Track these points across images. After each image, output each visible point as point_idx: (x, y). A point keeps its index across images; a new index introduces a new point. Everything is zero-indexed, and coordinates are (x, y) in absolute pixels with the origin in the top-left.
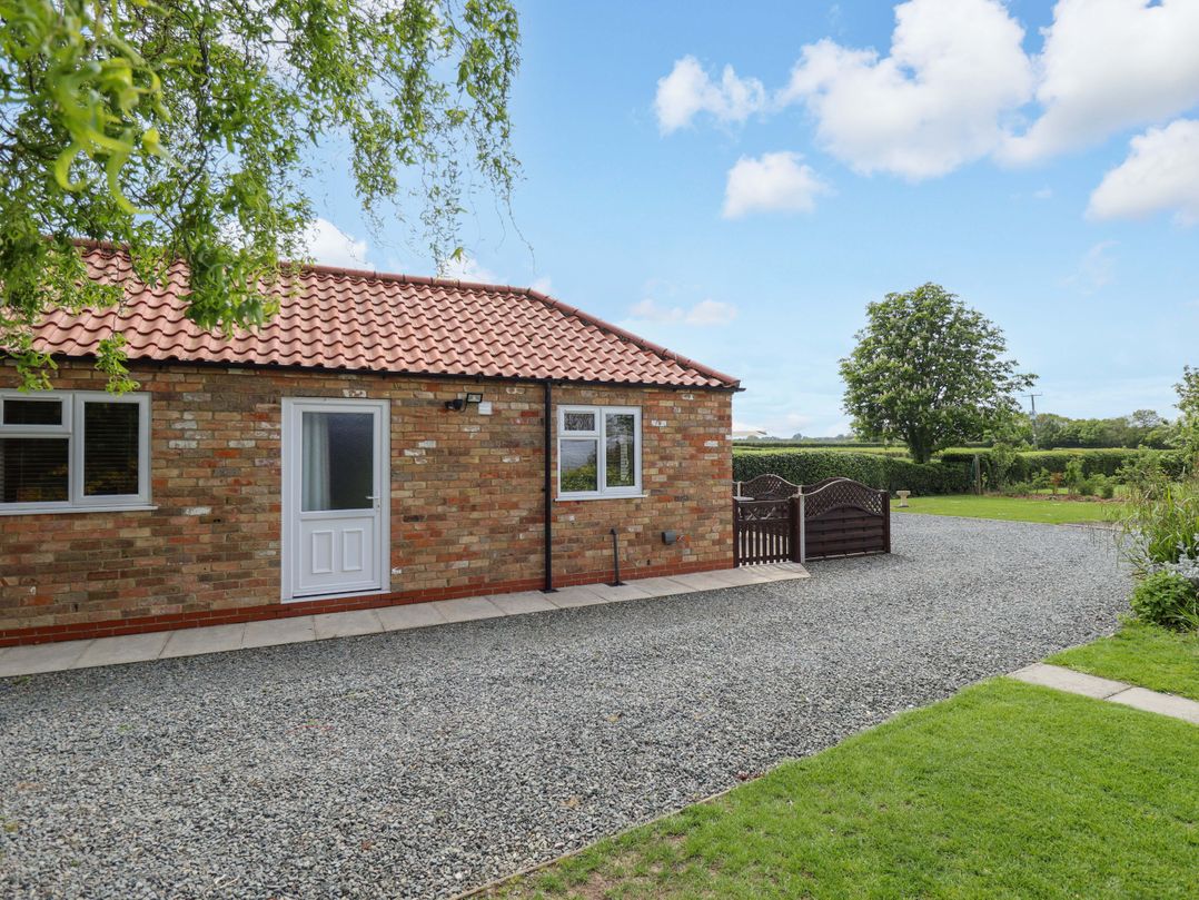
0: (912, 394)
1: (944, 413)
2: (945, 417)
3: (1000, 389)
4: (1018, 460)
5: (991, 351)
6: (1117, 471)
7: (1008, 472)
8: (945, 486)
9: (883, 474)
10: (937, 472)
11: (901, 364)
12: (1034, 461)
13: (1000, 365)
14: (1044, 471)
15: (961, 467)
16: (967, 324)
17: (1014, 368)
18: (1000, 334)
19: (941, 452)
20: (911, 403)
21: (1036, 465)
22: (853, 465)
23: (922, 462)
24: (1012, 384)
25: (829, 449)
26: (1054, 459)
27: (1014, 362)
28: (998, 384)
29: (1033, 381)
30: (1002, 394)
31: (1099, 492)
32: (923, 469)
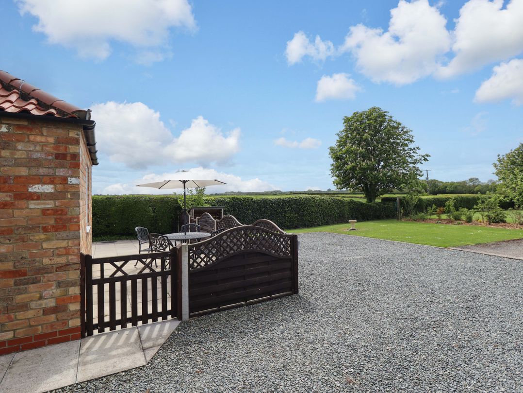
0: (364, 164)
1: (381, 174)
2: (381, 177)
3: (411, 163)
4: (420, 200)
5: (406, 142)
6: (475, 207)
7: (415, 207)
8: (382, 215)
9: (348, 208)
10: (378, 207)
11: (358, 148)
12: (428, 201)
13: (411, 149)
14: (434, 206)
15: (391, 204)
16: (393, 127)
17: (418, 151)
18: (410, 133)
19: (381, 196)
20: (364, 169)
21: (430, 203)
22: (329, 204)
23: (371, 202)
24: (416, 160)
25: (315, 196)
26: (438, 199)
27: (418, 148)
28: (410, 160)
29: (428, 158)
30: (411, 165)
31: (464, 218)
32: (370, 205)
